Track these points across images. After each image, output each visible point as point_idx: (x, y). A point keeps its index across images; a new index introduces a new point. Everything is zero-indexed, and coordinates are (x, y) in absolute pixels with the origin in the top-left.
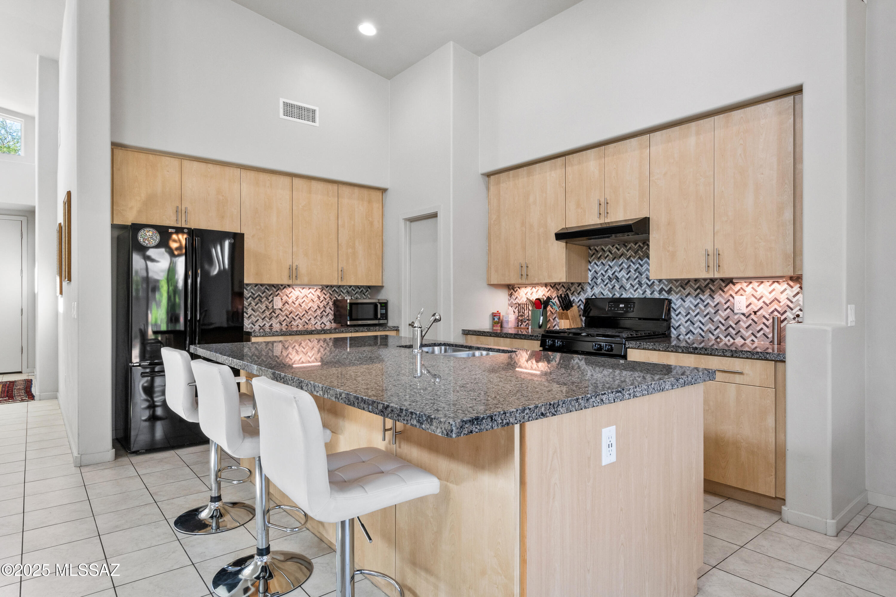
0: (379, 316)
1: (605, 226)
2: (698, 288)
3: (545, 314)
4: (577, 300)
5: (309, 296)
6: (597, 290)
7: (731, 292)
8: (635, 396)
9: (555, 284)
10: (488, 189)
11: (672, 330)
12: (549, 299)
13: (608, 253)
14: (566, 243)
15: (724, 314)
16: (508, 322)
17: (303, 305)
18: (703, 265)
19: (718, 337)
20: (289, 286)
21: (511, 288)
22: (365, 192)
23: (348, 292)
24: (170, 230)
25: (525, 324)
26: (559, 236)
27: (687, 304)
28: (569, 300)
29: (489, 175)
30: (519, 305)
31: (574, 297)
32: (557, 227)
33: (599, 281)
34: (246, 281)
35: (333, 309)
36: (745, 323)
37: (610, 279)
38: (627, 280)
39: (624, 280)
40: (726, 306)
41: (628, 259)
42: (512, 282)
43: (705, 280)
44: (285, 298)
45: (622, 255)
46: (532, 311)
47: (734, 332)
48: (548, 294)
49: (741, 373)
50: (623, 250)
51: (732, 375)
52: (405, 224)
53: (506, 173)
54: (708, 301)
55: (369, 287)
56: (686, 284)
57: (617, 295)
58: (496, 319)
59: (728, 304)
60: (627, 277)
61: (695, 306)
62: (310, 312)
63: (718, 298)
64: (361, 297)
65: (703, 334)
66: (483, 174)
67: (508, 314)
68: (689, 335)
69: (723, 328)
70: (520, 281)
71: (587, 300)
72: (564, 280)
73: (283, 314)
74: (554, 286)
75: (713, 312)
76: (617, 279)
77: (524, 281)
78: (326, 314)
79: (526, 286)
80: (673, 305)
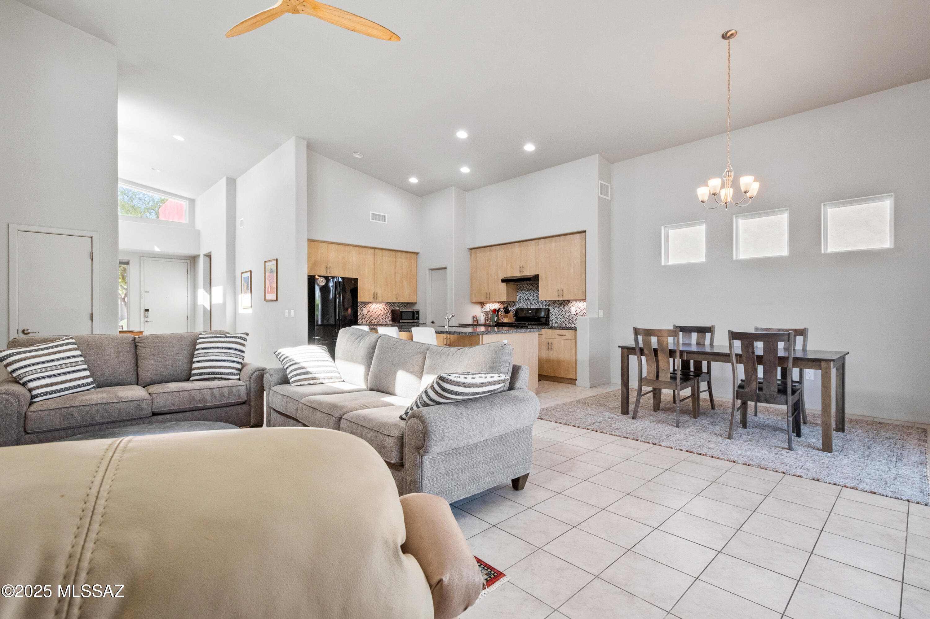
0: (415, 318)
1: (522, 277)
2: (559, 304)
3: (498, 316)
4: (512, 309)
5: (379, 308)
6: (521, 305)
7: (570, 306)
8: (512, 333)
9: (503, 302)
10: (471, 256)
11: (550, 322)
12: (499, 309)
13: (525, 288)
14: (507, 284)
15: (568, 314)
16: (480, 320)
17: (377, 312)
18: (557, 295)
19: (566, 324)
20: (370, 302)
21: (482, 304)
22: (408, 255)
23: (398, 306)
24: (330, 278)
25: (489, 321)
26: (503, 281)
27: (555, 311)
28: (508, 310)
29: (471, 249)
30: (486, 312)
31: (511, 308)
32: (502, 277)
33: (522, 301)
34: (358, 301)
35: (391, 314)
36: (575, 318)
37: (526, 300)
38: (533, 300)
39: (532, 300)
40: (568, 311)
41: (533, 291)
42: (482, 301)
43: (562, 300)
44: (368, 309)
45: (531, 289)
46: (492, 315)
47: (571, 322)
48: (500, 307)
49: (565, 335)
50: (531, 287)
51: (562, 336)
52: (429, 271)
53: (480, 249)
54: (563, 309)
55: (408, 303)
56: (555, 302)
57: (529, 307)
58: (475, 319)
59: (569, 310)
60: (533, 299)
61: (558, 311)
62: (380, 316)
63: (566, 308)
64: (404, 308)
65: (561, 323)
66: (468, 249)
67: (480, 316)
68: (556, 324)
69: (568, 320)
70: (486, 301)
71: (517, 309)
72: (505, 300)
73: (368, 317)
74: (502, 303)
75: (564, 314)
76: (529, 300)
77: (488, 301)
78: (387, 317)
79: (489, 303)
80: (550, 311)
